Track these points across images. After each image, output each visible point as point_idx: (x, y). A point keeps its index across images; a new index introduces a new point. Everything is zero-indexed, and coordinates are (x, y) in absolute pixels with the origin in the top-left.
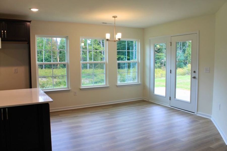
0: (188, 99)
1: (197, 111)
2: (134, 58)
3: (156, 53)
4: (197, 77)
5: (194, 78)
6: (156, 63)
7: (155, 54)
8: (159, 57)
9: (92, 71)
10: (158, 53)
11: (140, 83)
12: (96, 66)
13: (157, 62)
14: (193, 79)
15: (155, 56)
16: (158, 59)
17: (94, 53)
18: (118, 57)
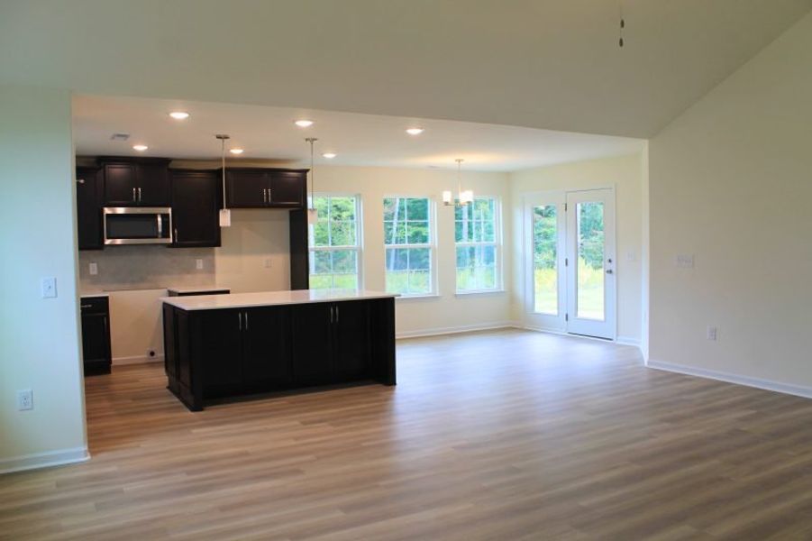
0: (600, 316)
1: (617, 335)
2: (465, 235)
3: (540, 216)
4: (614, 270)
5: (610, 272)
6: (539, 250)
7: (534, 221)
8: (549, 231)
9: (329, 280)
10: (546, 216)
11: (503, 290)
12: (340, 265)
13: (543, 246)
14: (608, 275)
15: (534, 227)
16: (546, 237)
17: (332, 220)
18: (411, 233)
